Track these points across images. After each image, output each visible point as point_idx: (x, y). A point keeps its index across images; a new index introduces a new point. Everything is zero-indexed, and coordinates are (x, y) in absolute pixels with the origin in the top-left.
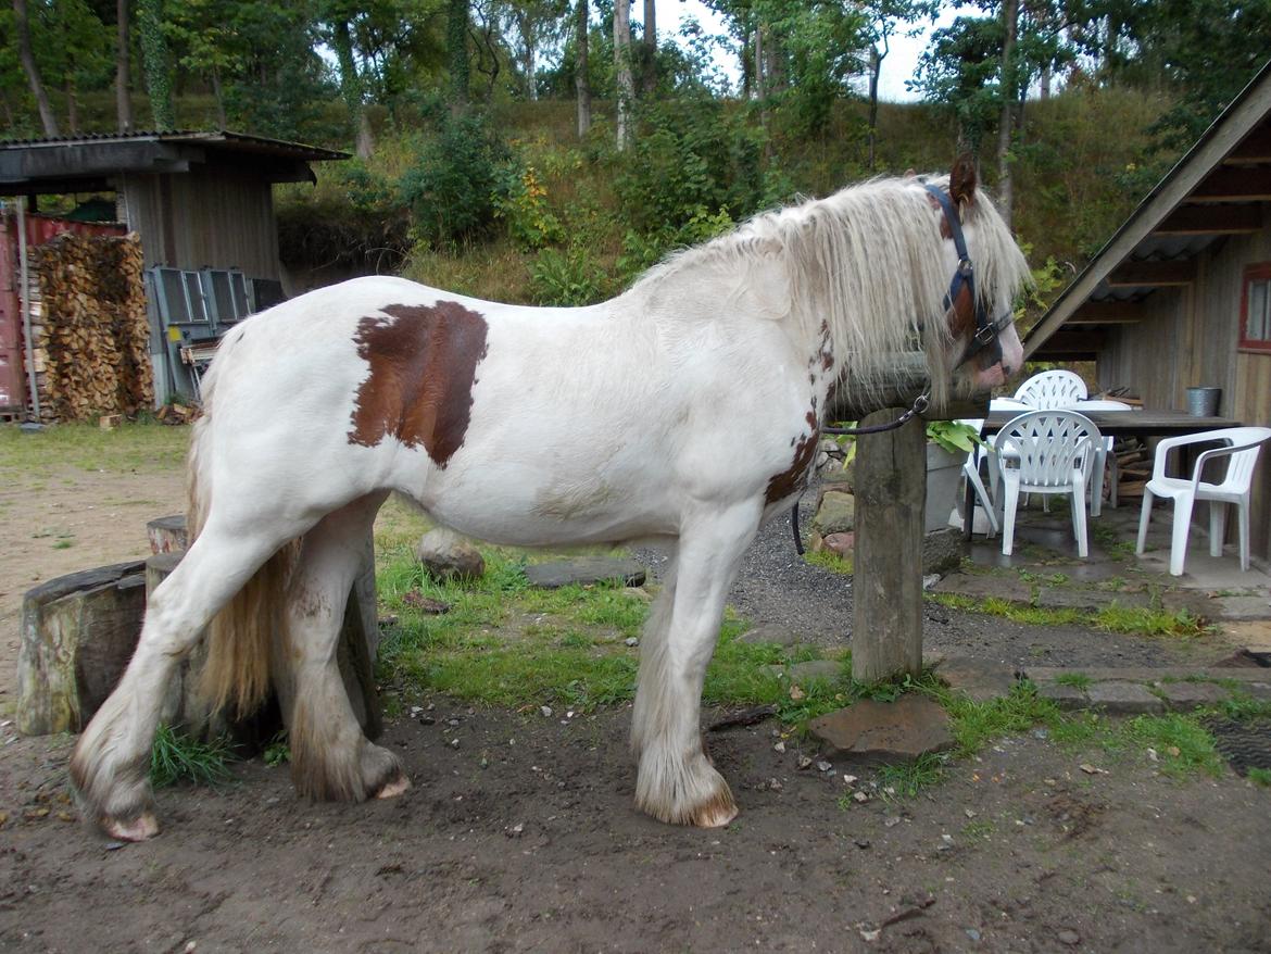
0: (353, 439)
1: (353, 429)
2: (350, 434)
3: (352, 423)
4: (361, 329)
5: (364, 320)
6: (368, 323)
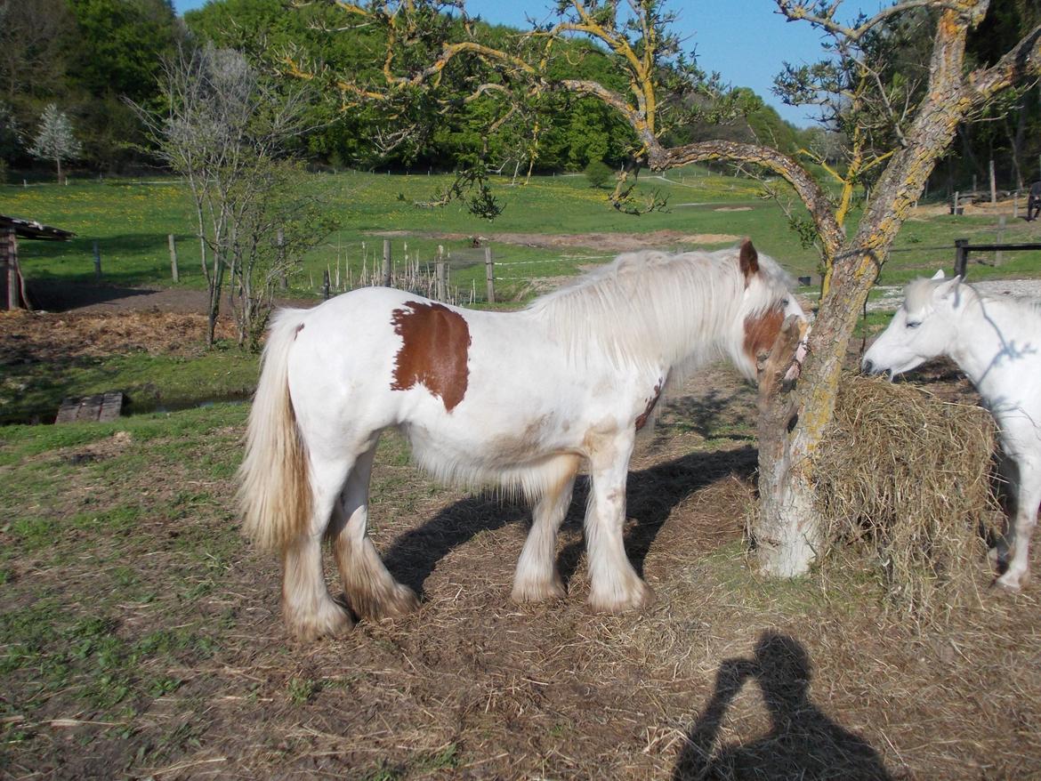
2: (392, 384)
3: (394, 377)
4: (395, 316)
5: (395, 311)
6: (398, 313)
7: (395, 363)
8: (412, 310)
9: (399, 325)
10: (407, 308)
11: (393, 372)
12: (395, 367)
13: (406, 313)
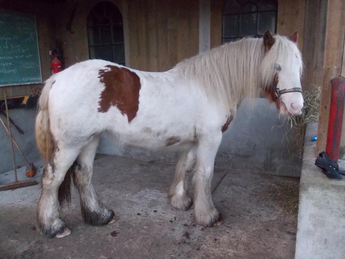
0: (100, 110)
1: (99, 107)
2: (98, 109)
3: (99, 105)
4: (100, 73)
5: (100, 70)
6: (102, 71)
7: (100, 98)
8: (109, 69)
9: (102, 78)
10: (107, 68)
11: (99, 102)
12: (100, 100)
13: (106, 71)
